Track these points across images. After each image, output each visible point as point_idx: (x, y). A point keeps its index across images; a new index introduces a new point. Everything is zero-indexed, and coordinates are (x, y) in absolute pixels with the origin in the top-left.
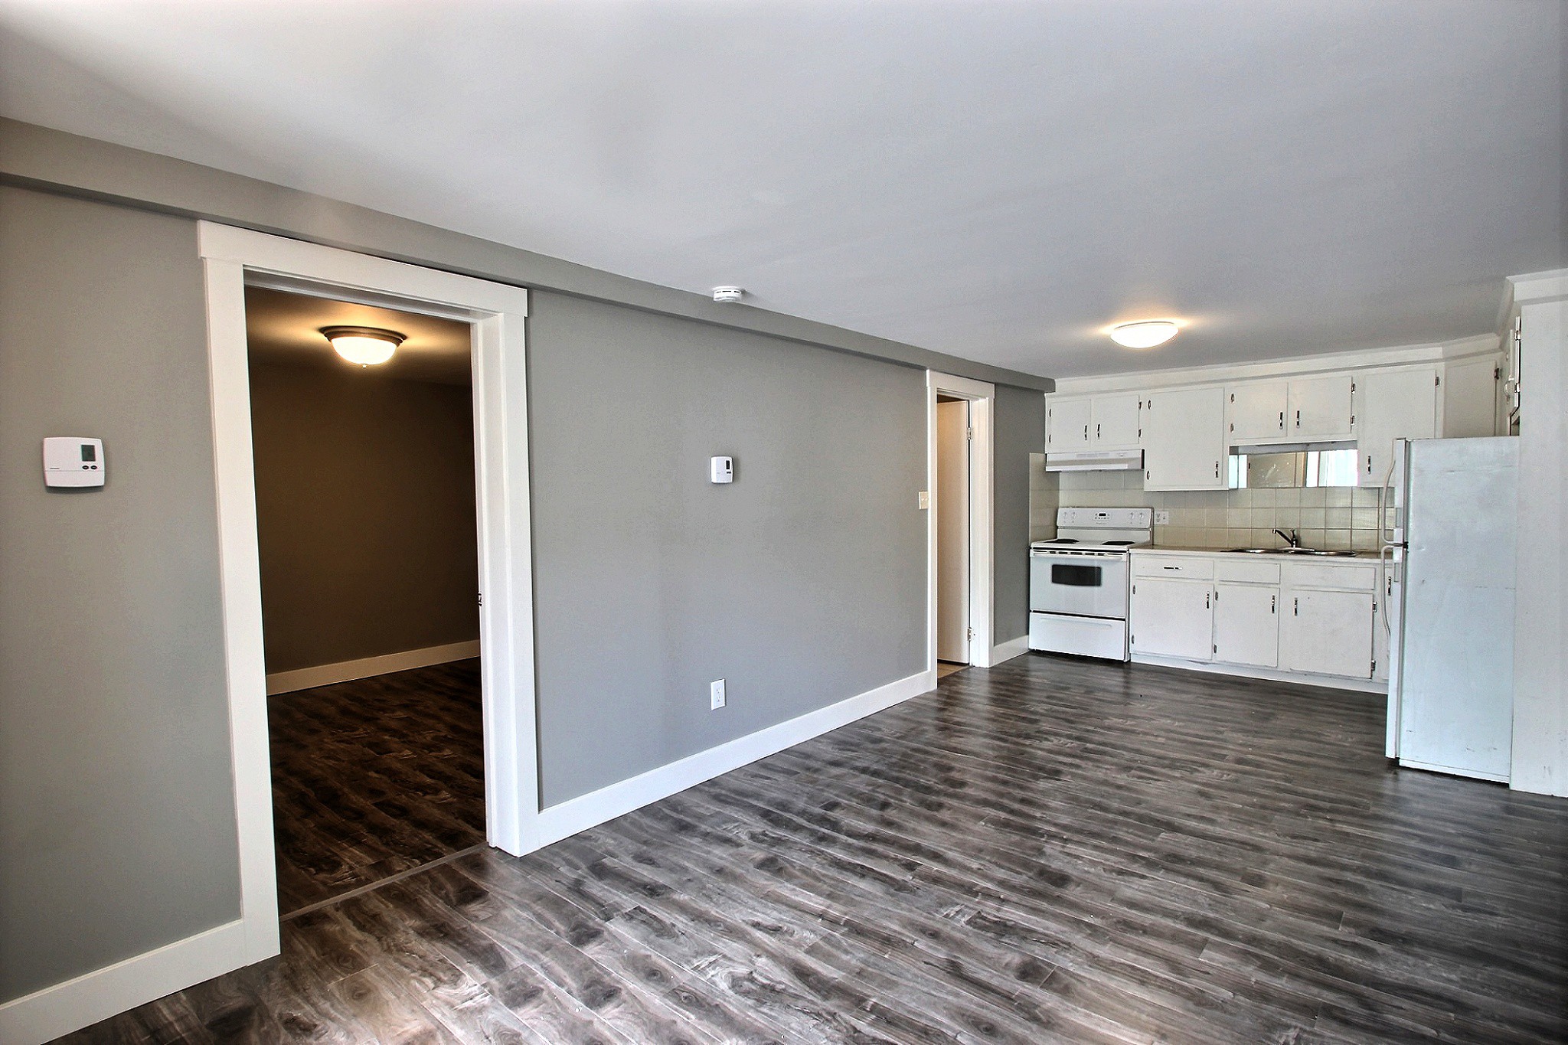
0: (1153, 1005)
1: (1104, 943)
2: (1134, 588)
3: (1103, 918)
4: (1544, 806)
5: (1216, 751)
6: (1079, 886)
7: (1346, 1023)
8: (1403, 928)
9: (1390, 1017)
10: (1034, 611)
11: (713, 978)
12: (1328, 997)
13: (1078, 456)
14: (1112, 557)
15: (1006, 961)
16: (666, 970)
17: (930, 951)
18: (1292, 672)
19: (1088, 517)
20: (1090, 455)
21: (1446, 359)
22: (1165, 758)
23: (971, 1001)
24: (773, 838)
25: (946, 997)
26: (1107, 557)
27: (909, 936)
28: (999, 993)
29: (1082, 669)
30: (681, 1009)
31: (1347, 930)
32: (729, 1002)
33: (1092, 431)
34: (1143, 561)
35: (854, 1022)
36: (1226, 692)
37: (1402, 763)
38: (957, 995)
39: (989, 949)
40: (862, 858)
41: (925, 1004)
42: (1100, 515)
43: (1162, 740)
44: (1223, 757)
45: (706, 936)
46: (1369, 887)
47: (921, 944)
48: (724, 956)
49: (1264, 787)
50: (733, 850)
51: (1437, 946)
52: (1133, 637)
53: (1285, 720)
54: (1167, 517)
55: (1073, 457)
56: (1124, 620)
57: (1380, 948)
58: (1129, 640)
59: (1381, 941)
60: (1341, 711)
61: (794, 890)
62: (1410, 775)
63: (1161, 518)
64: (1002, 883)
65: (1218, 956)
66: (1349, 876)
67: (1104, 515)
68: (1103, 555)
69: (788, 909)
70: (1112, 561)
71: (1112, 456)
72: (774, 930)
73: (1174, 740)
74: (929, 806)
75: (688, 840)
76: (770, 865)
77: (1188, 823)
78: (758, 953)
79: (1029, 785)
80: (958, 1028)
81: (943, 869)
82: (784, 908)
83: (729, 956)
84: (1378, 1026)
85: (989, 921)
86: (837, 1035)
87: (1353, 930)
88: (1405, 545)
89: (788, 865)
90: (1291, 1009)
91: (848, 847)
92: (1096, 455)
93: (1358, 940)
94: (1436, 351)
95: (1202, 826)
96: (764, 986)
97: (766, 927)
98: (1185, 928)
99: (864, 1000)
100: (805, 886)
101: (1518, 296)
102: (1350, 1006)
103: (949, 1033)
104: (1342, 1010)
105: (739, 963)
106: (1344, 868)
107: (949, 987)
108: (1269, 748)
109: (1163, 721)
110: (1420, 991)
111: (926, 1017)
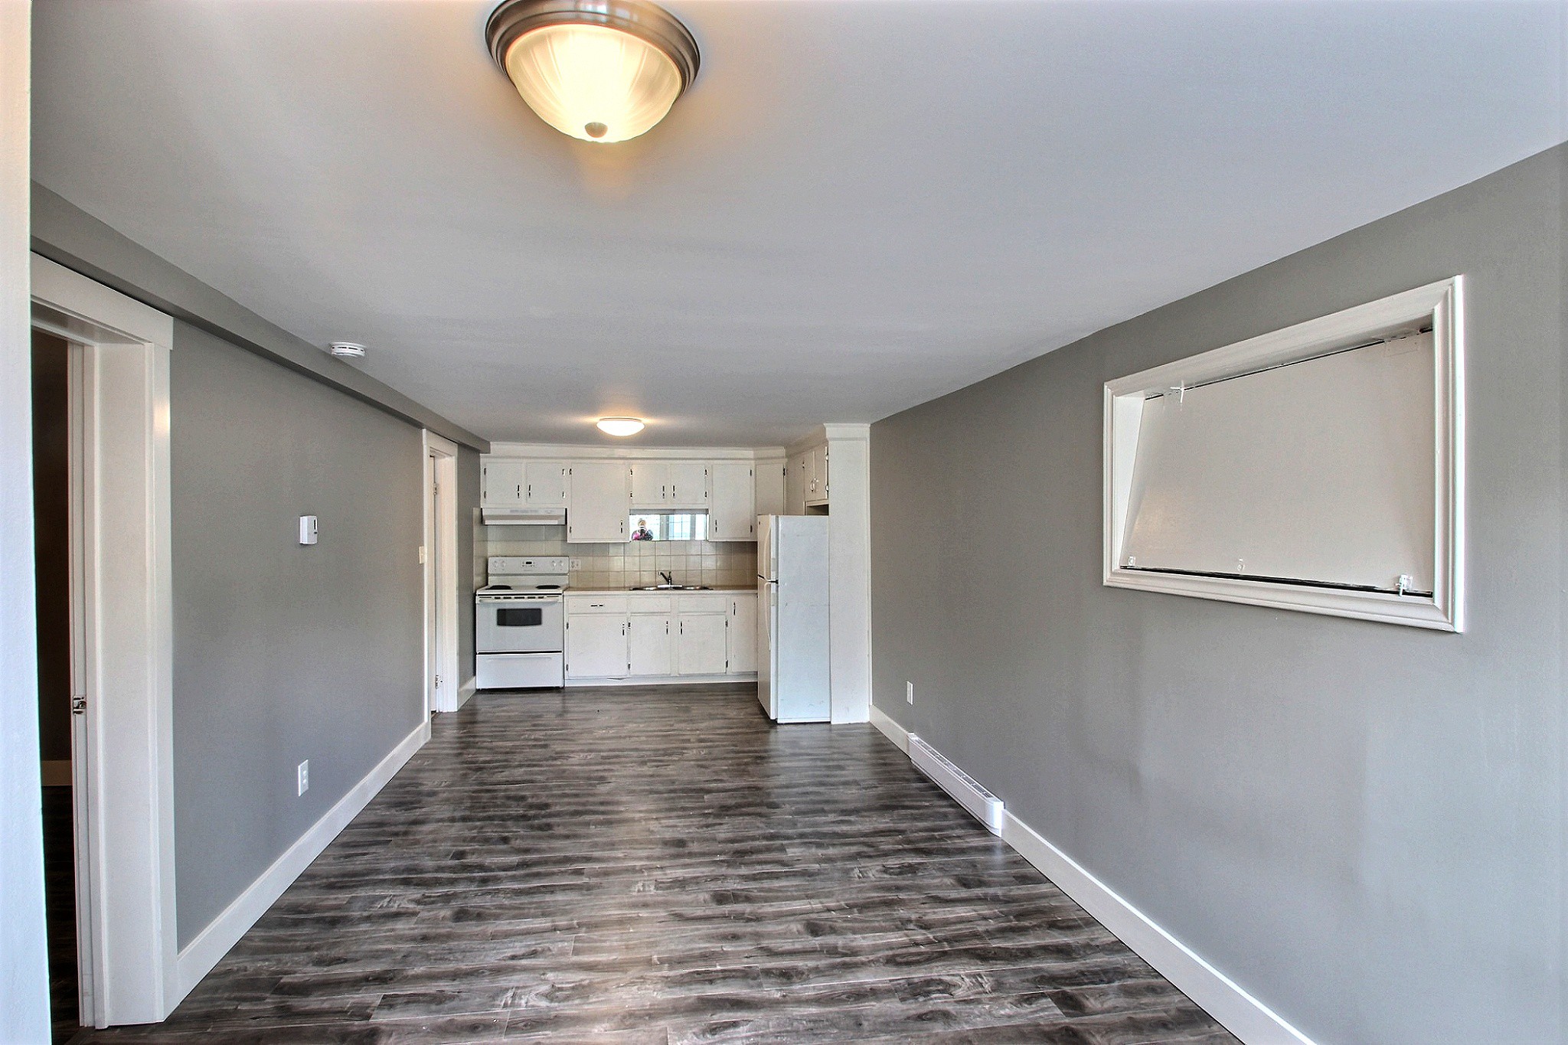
0: (792, 886)
1: (740, 867)
2: (568, 624)
3: (725, 854)
4: (848, 729)
5: (681, 738)
6: (693, 842)
7: (870, 857)
8: (851, 806)
9: (882, 847)
10: (480, 654)
11: (529, 1004)
12: (854, 849)
13: (511, 511)
14: (550, 600)
15: (702, 899)
16: (482, 1020)
17: (653, 915)
18: (681, 676)
19: (515, 565)
20: (522, 512)
21: (755, 459)
22: (659, 750)
23: (708, 929)
24: (439, 896)
25: (692, 934)
26: (546, 599)
27: (632, 913)
28: (718, 917)
29: (534, 698)
30: (532, 1034)
31: (833, 815)
32: (561, 1010)
33: (523, 491)
34: (574, 601)
35: (659, 974)
36: (648, 697)
37: (779, 722)
38: (698, 929)
39: (685, 897)
40: (535, 881)
41: (687, 943)
42: (527, 563)
43: (644, 739)
44: (689, 741)
45: (484, 983)
46: (821, 791)
47: (644, 913)
48: (517, 988)
49: (728, 753)
50: (415, 919)
51: (870, 809)
52: (567, 666)
53: (697, 710)
54: (580, 564)
55: (507, 512)
56: (560, 652)
57: (852, 818)
58: (565, 668)
59: (850, 815)
60: (719, 697)
61: (510, 923)
62: (786, 727)
63: (575, 565)
64: (648, 858)
65: (795, 850)
66: (810, 789)
67: (530, 563)
68: (543, 598)
69: (524, 937)
70: (550, 603)
71: (542, 513)
72: (534, 954)
73: (650, 736)
74: (540, 828)
75: (356, 930)
76: (461, 915)
77: (711, 785)
78: (542, 972)
79: (590, 792)
80: (720, 945)
81: (604, 865)
82: (520, 937)
83: (521, 985)
84: (882, 853)
85: (668, 883)
86: (659, 986)
87: (835, 815)
88: (777, 582)
89: (481, 910)
90: (847, 860)
91: (513, 878)
92: (527, 512)
93: (841, 818)
94: (749, 453)
95: (720, 785)
96: (573, 988)
97: (523, 955)
98: (767, 843)
99: (651, 960)
100: (515, 917)
101: (828, 436)
102: (865, 849)
103: (717, 950)
104: (865, 852)
105: (535, 986)
106: (804, 785)
107: (689, 927)
108: (708, 729)
109: (630, 725)
110: (882, 832)
111: (696, 949)
